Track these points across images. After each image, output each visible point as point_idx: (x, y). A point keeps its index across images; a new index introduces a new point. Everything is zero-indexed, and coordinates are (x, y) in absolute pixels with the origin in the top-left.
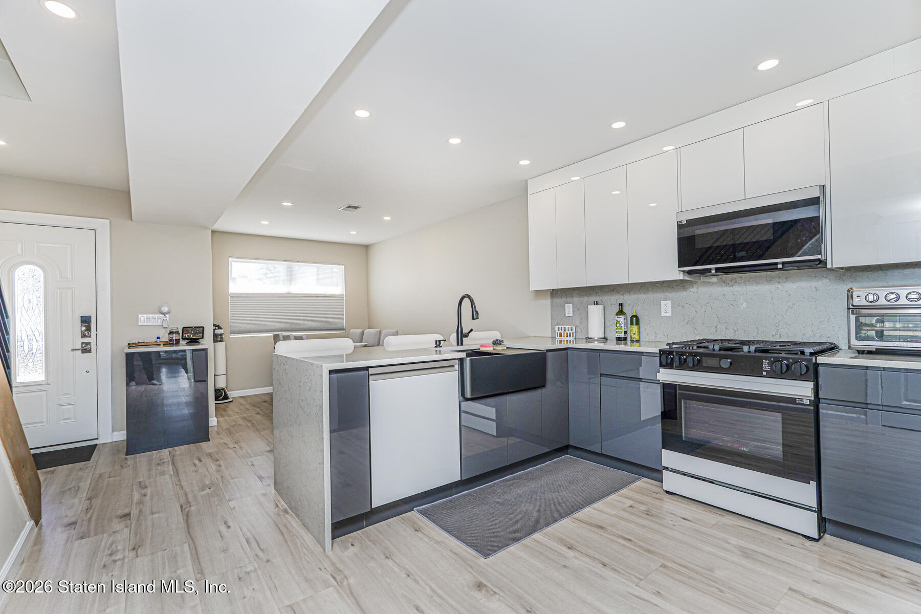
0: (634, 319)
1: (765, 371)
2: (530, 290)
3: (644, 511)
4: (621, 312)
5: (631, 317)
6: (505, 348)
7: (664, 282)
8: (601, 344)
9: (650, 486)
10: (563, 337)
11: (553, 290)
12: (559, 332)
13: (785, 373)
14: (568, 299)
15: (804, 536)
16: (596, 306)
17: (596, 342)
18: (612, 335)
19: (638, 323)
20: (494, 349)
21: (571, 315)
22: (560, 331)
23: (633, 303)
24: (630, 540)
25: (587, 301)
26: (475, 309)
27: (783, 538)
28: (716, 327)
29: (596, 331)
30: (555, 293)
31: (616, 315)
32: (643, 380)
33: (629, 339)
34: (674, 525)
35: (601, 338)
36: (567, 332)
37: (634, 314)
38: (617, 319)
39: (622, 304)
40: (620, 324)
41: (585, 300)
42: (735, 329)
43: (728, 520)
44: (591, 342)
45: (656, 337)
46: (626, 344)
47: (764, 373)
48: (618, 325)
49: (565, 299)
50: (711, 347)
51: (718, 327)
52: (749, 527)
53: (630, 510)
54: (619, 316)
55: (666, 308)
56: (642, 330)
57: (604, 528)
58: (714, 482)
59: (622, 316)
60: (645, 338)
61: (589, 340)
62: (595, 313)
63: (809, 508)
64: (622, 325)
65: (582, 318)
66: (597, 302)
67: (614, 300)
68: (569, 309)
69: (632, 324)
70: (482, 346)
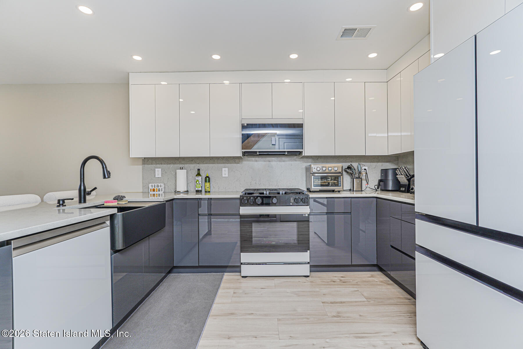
0: (207, 178)
1: (291, 203)
2: (130, 157)
3: (243, 292)
4: (199, 174)
5: (205, 178)
6: (127, 202)
7: (224, 157)
8: (186, 195)
9: (234, 277)
10: (156, 192)
11: (145, 158)
12: (152, 188)
13: (297, 203)
14: (158, 165)
15: (304, 276)
16: (181, 170)
17: (182, 194)
18: (192, 189)
19: (209, 182)
20: (118, 204)
21: (160, 176)
22: (154, 188)
23: (206, 169)
24: (252, 314)
25: (173, 167)
26: (107, 170)
27: (300, 281)
28: (251, 182)
29: (182, 186)
30: (146, 161)
31: (196, 176)
32: (212, 215)
33: (203, 191)
34: (262, 294)
35: (185, 191)
36: (159, 188)
37: (207, 175)
38: (197, 179)
39: (199, 169)
40: (199, 182)
41: (172, 166)
42: (260, 183)
43: (277, 280)
44: (179, 194)
45: (219, 189)
46: (201, 194)
47: (291, 204)
48: (198, 182)
49: (155, 165)
50: (265, 192)
51: (252, 182)
52: (286, 281)
53: (235, 295)
54: (198, 177)
55: (225, 172)
56: (211, 185)
57: (234, 313)
58: (267, 263)
59: (200, 177)
60: (212, 190)
61: (176, 192)
62: (182, 175)
63: (305, 263)
64: (200, 182)
65: (168, 179)
66: (182, 168)
67: (194, 167)
68: (158, 172)
69: (206, 181)
70: (106, 202)
